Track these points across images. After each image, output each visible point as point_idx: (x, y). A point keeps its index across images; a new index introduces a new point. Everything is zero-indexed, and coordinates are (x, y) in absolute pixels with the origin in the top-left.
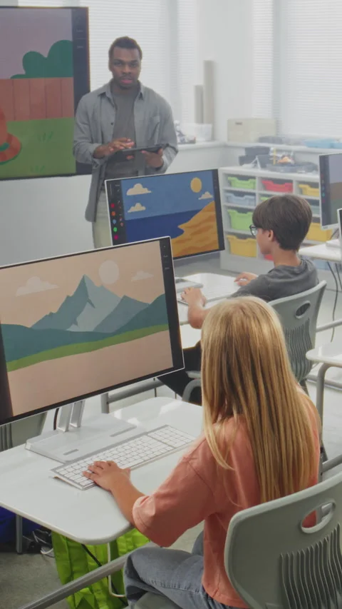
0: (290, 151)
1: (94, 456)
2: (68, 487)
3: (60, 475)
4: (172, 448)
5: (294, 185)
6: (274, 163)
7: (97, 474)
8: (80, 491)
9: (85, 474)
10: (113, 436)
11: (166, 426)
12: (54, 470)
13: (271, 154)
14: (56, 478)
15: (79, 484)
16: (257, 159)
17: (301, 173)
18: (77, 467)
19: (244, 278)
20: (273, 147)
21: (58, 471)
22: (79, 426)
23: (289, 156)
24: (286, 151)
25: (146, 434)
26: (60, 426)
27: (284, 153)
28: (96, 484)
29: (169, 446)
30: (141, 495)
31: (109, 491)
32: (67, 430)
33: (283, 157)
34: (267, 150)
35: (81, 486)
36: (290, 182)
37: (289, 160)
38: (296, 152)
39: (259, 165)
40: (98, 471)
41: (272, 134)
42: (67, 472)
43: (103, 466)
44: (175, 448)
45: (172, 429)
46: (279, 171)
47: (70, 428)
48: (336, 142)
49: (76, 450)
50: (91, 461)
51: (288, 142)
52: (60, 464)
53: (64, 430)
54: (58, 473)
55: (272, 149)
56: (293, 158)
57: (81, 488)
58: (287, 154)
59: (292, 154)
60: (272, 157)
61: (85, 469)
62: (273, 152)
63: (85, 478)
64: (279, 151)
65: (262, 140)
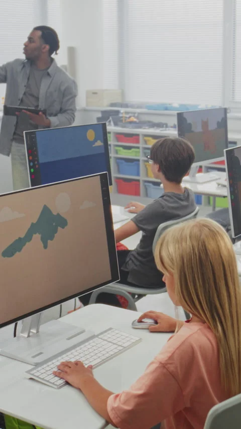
0: (135, 113)
1: (59, 358)
2: (44, 386)
3: (35, 376)
4: (122, 348)
5: (141, 138)
6: (124, 121)
7: (66, 372)
8: (56, 390)
9: (56, 374)
10: (69, 339)
11: (111, 329)
12: (28, 372)
13: (121, 115)
14: (31, 379)
15: (53, 383)
16: (111, 118)
17: (145, 129)
18: (48, 369)
19: (132, 206)
20: (122, 110)
21: (32, 372)
22: (38, 332)
23: (134, 116)
24: (132, 113)
25: (97, 336)
26: (22, 332)
27: (130, 115)
28: (67, 383)
29: (119, 346)
30: (110, 393)
31: (79, 390)
32: (29, 336)
33: (130, 117)
34: (118, 112)
35: (55, 385)
36: (138, 135)
37: (135, 120)
38: (139, 114)
39: (112, 123)
40: (66, 369)
41: (119, 100)
42: (39, 373)
43: (70, 365)
44: (125, 347)
45: (117, 332)
46: (128, 127)
47: (31, 334)
48: (168, 106)
49: (41, 353)
50: (58, 362)
51: (132, 106)
52: (33, 367)
53: (26, 336)
54: (33, 374)
55: (122, 111)
56: (137, 118)
57: (56, 387)
58: (132, 115)
59: (136, 115)
60: (122, 117)
61: (56, 370)
62: (122, 113)
63: (57, 378)
64: (127, 113)
65: (112, 105)
